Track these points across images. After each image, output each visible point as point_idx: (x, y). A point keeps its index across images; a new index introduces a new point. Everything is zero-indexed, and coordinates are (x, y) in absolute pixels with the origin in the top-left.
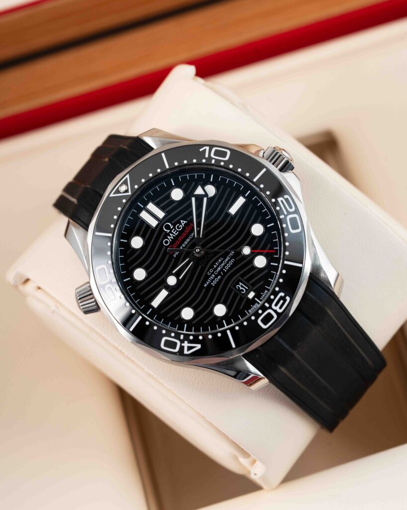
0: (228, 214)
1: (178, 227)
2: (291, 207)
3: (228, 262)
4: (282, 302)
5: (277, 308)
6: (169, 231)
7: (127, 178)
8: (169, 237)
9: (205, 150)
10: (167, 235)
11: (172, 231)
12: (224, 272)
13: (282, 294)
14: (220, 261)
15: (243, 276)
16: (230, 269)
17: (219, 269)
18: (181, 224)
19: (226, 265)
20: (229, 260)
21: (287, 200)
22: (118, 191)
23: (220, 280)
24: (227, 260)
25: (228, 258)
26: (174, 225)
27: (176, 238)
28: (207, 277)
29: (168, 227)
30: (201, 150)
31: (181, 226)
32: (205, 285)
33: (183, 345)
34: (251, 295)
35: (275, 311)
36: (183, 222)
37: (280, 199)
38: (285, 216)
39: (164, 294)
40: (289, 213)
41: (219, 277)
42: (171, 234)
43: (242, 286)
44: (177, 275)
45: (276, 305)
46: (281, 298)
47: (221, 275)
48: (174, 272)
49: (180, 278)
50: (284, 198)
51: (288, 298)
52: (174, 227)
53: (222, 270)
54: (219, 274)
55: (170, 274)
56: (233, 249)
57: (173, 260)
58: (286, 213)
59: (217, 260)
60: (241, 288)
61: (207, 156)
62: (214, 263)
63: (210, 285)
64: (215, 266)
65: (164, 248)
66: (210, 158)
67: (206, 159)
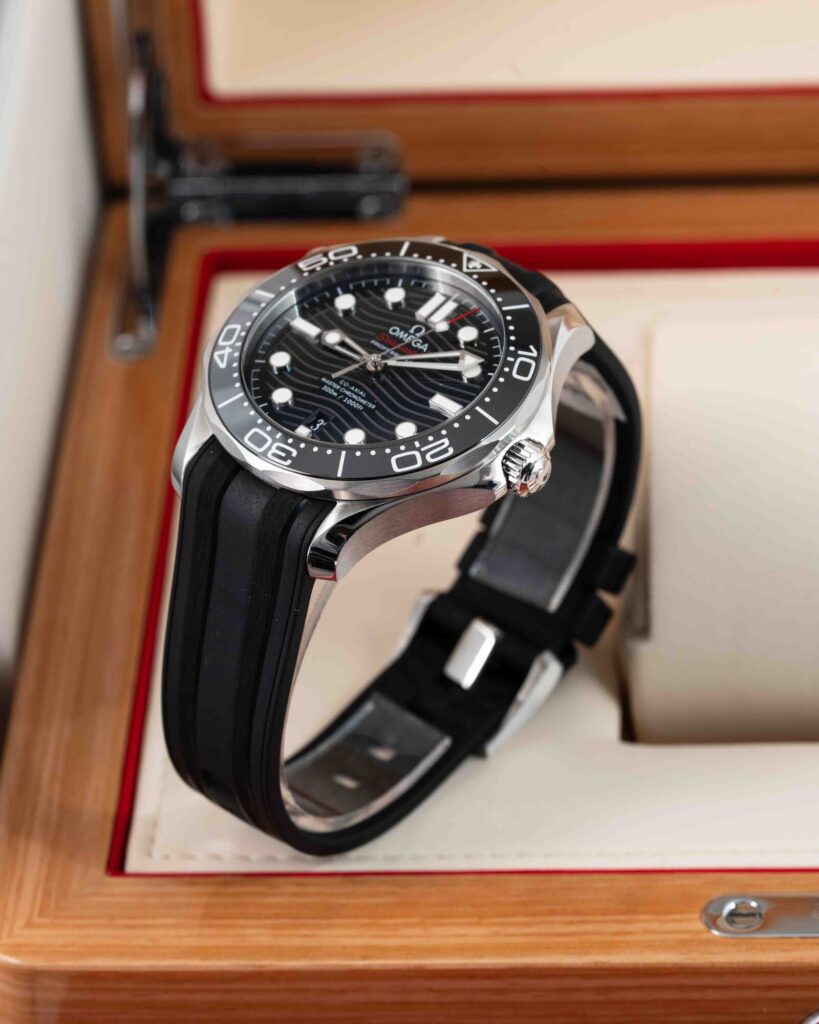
0: (431, 395)
1: (417, 343)
2: (433, 456)
3: (358, 402)
4: (283, 455)
5: (274, 450)
6: (412, 332)
8: (402, 333)
9: (531, 351)
10: (406, 330)
11: (411, 336)
12: (344, 398)
13: (295, 453)
14: (361, 393)
15: (335, 420)
16: (348, 406)
17: (348, 393)
18: (422, 345)
19: (353, 400)
20: (360, 404)
21: (445, 451)
22: (469, 260)
23: (331, 396)
24: (362, 401)
25: (364, 402)
26: (422, 338)
27: (400, 341)
28: (336, 380)
29: (418, 330)
30: (531, 346)
31: (419, 345)
32: (324, 379)
35: (269, 448)
36: (424, 348)
37: (446, 441)
38: (418, 450)
39: (313, 331)
40: (423, 455)
41: (335, 394)
42: (406, 335)
44: (341, 343)
45: (279, 448)
46: (289, 453)
47: (339, 396)
48: (347, 340)
49: (336, 347)
50: (449, 446)
53: (346, 396)
54: (339, 393)
56: (379, 407)
57: (367, 340)
58: (423, 449)
59: (362, 389)
61: (520, 352)
62: (357, 386)
63: (324, 384)
64: (353, 388)
65: (386, 329)
66: (516, 356)
67: (516, 351)
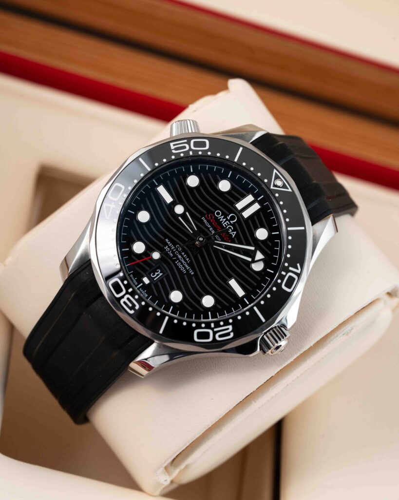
0: (230, 277)
1: (230, 228)
2: (220, 336)
3: (184, 266)
4: (130, 305)
5: (125, 299)
6: (229, 218)
7: (288, 189)
8: (223, 217)
9: (297, 269)
10: (225, 216)
11: (227, 222)
12: (176, 260)
13: (137, 307)
14: (187, 259)
15: (167, 277)
16: (177, 267)
17: (180, 257)
18: (233, 231)
19: (182, 264)
20: (185, 268)
21: (228, 334)
22: (277, 177)
24: (187, 266)
25: (188, 268)
26: (233, 225)
27: (220, 223)
28: (175, 244)
29: (232, 218)
30: (298, 265)
31: (231, 231)
32: (167, 240)
33: (113, 203)
34: (146, 280)
35: (123, 297)
36: (233, 234)
37: (230, 327)
38: (212, 329)
39: (168, 199)
40: (215, 333)
41: (172, 255)
42: (225, 220)
43: (158, 275)
44: (183, 216)
45: (128, 299)
46: (134, 305)
47: (173, 257)
48: (187, 213)
49: (180, 218)
50: (231, 332)
51: (132, 312)
52: (231, 224)
53: (178, 259)
54: (175, 256)
55: (186, 209)
56: (196, 275)
57: (200, 216)
58: (215, 330)
59: (189, 257)
60: (156, 273)
61: (291, 268)
62: (186, 253)
63: (166, 244)
64: (183, 254)
65: (213, 210)
66: (288, 271)
67: (288, 267)
